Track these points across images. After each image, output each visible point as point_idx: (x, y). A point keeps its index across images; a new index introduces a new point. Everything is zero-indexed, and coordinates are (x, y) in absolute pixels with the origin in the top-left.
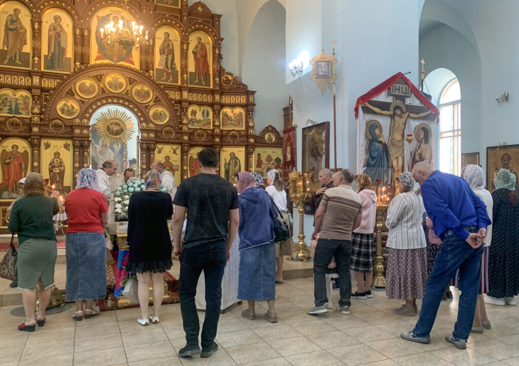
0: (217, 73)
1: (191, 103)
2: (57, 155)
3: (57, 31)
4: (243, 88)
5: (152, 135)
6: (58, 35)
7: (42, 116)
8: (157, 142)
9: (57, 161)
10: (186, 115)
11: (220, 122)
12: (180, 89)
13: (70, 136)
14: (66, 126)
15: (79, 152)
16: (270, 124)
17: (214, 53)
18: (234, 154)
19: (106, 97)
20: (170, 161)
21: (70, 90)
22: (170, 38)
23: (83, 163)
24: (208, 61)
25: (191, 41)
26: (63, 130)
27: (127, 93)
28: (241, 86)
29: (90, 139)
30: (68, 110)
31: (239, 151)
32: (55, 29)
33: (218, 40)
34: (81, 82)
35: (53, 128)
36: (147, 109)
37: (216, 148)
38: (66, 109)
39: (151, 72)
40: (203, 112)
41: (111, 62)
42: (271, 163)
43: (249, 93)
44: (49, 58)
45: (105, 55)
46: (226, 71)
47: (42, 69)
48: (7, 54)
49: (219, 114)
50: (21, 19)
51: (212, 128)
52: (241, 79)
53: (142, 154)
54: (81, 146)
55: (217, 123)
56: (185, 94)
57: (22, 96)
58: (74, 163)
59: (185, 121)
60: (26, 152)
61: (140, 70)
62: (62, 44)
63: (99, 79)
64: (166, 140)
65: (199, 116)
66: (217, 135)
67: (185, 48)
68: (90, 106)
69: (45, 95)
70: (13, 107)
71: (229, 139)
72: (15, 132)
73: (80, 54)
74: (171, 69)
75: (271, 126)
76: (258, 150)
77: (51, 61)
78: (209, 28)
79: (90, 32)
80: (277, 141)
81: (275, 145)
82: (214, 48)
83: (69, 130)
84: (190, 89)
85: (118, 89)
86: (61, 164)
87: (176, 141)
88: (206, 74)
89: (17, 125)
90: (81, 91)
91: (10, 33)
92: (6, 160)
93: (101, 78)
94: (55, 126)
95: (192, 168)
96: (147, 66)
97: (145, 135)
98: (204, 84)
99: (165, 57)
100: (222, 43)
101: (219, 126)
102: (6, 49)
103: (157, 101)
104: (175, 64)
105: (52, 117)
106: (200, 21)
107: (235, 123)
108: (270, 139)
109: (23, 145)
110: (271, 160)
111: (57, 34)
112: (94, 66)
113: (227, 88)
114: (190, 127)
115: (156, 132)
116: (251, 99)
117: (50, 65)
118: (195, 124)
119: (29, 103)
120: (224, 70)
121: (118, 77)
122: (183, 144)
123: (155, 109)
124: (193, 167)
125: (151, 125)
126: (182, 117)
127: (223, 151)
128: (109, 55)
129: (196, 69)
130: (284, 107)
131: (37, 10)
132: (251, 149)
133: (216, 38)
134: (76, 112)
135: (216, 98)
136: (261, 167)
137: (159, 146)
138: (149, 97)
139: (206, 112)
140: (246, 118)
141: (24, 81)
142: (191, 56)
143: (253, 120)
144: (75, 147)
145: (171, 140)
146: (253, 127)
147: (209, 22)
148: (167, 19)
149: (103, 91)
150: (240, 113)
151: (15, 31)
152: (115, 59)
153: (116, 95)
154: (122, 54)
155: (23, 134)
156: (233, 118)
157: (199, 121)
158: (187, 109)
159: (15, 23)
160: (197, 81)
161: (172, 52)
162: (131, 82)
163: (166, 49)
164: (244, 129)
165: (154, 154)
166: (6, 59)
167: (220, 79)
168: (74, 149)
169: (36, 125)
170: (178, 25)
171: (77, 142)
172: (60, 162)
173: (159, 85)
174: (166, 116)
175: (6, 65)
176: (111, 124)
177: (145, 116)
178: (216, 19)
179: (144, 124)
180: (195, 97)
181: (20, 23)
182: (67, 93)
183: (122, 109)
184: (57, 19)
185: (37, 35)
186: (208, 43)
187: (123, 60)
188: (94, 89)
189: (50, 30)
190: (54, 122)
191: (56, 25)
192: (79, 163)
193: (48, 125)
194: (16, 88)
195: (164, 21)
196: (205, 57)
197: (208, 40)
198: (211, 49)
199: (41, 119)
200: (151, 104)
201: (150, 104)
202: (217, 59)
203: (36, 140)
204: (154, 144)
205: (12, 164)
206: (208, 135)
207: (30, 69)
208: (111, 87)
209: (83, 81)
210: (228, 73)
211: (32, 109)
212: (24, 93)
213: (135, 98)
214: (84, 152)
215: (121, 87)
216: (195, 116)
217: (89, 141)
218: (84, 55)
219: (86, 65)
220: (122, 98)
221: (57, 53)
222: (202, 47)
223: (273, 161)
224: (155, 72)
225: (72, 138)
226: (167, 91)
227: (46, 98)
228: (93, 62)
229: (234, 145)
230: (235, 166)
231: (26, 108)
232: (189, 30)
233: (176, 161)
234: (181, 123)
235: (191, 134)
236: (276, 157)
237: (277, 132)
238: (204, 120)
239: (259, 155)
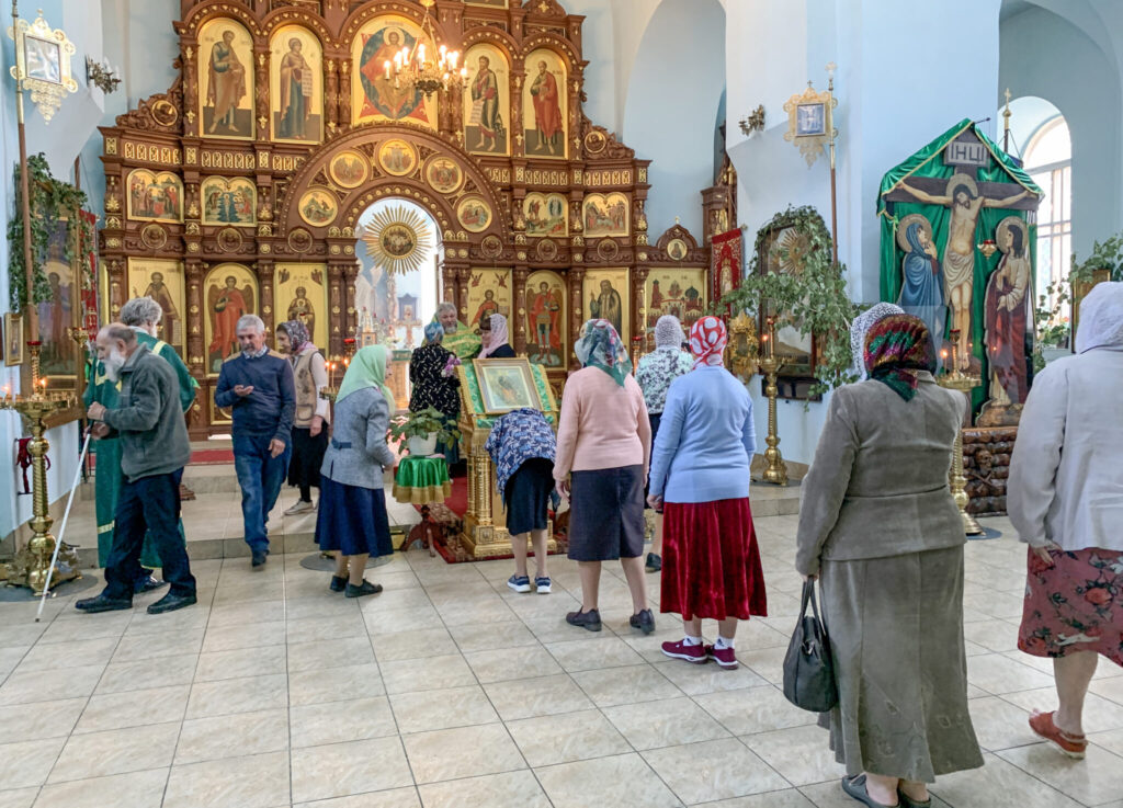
0: (577, 130)
1: (529, 190)
2: (301, 292)
3: (296, 67)
4: (626, 156)
5: (464, 253)
6: (298, 74)
7: (275, 224)
8: (473, 266)
9: (301, 303)
10: (520, 213)
11: (582, 223)
12: (510, 163)
13: (323, 258)
14: (315, 240)
15: (339, 287)
16: (678, 222)
17: (571, 92)
18: (608, 282)
19: (383, 185)
20: (495, 299)
21: (321, 174)
22: (490, 67)
23: (347, 307)
24: (560, 106)
25: (529, 71)
26: (311, 247)
27: (417, 177)
28: (622, 152)
29: (357, 262)
30: (318, 212)
31: (619, 278)
32: (291, 64)
33: (578, 65)
34: (337, 159)
35: (295, 244)
36: (452, 203)
37: (576, 272)
38: (314, 209)
39: (459, 133)
40: (551, 206)
41: (388, 119)
42: (679, 298)
43: (637, 165)
44: (283, 117)
45: (377, 106)
46: (594, 125)
47: (273, 139)
48: (214, 114)
49: (580, 208)
50: (236, 51)
51: (567, 235)
52: (621, 139)
53: (446, 289)
54: (342, 276)
55: (577, 226)
56: (520, 173)
57: (240, 188)
58: (330, 306)
59: (520, 224)
60: (248, 288)
61: (439, 130)
62: (303, 90)
63: (368, 150)
64: (487, 262)
65: (544, 214)
66: (578, 249)
67: (518, 85)
68: (354, 203)
69: (279, 186)
70: (227, 209)
71: (599, 255)
72: (230, 253)
73: (335, 107)
74: (493, 127)
75: (678, 227)
76: (655, 274)
77: (287, 124)
78: (561, 42)
79: (350, 66)
80: (690, 254)
81: (687, 264)
82: (571, 81)
83: (321, 246)
84: (529, 163)
85: (401, 168)
86: (308, 310)
87: (505, 262)
88: (556, 132)
89: (234, 241)
90: (338, 175)
91: (219, 75)
92: (217, 303)
93: (372, 149)
94: (299, 241)
95: (534, 313)
96: (450, 122)
97: (452, 252)
98: (552, 151)
99: (483, 103)
100: (586, 69)
101: (582, 231)
102: (212, 105)
103: (470, 188)
104: (499, 116)
105: (291, 225)
106: (544, 30)
107: (611, 223)
108: (677, 252)
109: (243, 277)
110: (679, 292)
111: (295, 73)
112: (358, 128)
113: (595, 157)
114: (528, 235)
115: (470, 246)
116: (641, 175)
117: (284, 129)
118: (537, 228)
119: (251, 200)
120: (589, 122)
121: (402, 145)
122: (518, 268)
123: (467, 204)
124: (533, 309)
125: (462, 234)
126: (515, 217)
127: (588, 278)
128: (384, 106)
129: (537, 123)
130: (704, 188)
131: (262, 32)
132: (642, 274)
133: (574, 62)
134: (330, 215)
135: (576, 177)
136: (659, 307)
137: (476, 272)
138: (456, 181)
139: (556, 205)
140: (632, 212)
141: (244, 162)
142: (528, 99)
143: (645, 215)
144: (330, 277)
145: (496, 262)
146: (645, 230)
147: (559, 31)
148: (484, 31)
149: (377, 174)
150: (621, 203)
151: (227, 72)
152: (395, 112)
153: (398, 180)
154: (406, 103)
155: (246, 257)
156: (607, 215)
157: (544, 223)
158: (522, 200)
159: (227, 57)
160: (540, 146)
161: (494, 94)
162: (424, 154)
163: (484, 89)
164: (627, 234)
165: (467, 288)
166: (212, 123)
167: (582, 140)
168: (329, 281)
169: (265, 239)
170: (505, 41)
171: (336, 268)
172: (307, 306)
173: (471, 159)
174: (486, 216)
175: (213, 134)
176: (392, 234)
177: (450, 218)
178: (574, 24)
179: (449, 233)
180: (537, 178)
181: (234, 58)
182: (316, 179)
183: (409, 206)
184: (295, 45)
185: (262, 76)
186: (558, 73)
187: (409, 113)
188: (361, 172)
189: (283, 67)
190: (295, 232)
191: (291, 56)
192: (340, 307)
193: (285, 240)
194: (230, 174)
195: (479, 35)
196: (554, 99)
197: (559, 66)
198: (565, 84)
199: (274, 230)
200: (461, 193)
201: (459, 194)
202: (576, 101)
203: (266, 268)
204: (466, 269)
205: (227, 311)
206: (561, 249)
207: (251, 139)
208: (389, 166)
209: (342, 157)
210: (596, 129)
211: (258, 211)
212: (244, 183)
213: (432, 184)
214: (346, 287)
215: (406, 165)
216: (537, 213)
217: (356, 267)
218: (342, 108)
219: (346, 126)
220: (409, 186)
221: (295, 108)
222: (548, 79)
223: (683, 295)
224: (465, 134)
225: (326, 261)
226: (487, 169)
227: (280, 191)
228: (356, 121)
229: (610, 266)
230: (611, 306)
231: (247, 211)
232: (526, 49)
233: (505, 300)
234: (513, 228)
235: (530, 248)
236: (688, 287)
237: (690, 238)
238: (552, 221)
239: (656, 283)
